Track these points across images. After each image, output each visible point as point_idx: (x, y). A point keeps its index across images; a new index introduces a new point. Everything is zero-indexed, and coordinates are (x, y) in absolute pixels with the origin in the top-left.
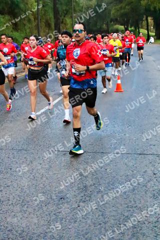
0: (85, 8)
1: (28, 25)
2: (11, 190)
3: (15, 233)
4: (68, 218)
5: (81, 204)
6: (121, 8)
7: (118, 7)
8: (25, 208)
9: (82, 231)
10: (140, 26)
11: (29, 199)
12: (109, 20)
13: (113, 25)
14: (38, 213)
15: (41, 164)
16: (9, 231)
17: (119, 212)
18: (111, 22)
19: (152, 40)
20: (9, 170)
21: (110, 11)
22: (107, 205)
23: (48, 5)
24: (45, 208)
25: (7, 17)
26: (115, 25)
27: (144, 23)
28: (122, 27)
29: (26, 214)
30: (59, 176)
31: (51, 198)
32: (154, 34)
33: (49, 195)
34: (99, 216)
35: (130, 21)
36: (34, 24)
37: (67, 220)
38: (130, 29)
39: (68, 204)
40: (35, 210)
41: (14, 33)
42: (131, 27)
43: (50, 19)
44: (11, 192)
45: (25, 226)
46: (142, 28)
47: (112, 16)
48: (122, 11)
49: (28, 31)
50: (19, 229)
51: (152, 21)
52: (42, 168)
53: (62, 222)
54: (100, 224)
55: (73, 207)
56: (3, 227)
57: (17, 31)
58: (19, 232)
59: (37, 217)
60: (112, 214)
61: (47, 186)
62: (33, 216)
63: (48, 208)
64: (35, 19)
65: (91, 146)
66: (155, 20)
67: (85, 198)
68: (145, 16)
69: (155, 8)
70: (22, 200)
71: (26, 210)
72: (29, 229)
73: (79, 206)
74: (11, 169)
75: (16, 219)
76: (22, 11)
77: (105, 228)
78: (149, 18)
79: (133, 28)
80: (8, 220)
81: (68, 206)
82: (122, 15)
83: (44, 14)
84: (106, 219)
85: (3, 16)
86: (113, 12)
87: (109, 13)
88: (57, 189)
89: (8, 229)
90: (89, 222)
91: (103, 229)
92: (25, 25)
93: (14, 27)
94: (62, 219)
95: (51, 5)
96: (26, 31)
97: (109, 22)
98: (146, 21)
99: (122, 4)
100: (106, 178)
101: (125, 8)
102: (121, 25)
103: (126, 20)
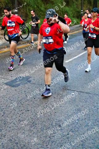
2: (29, 113)
3: (19, 145)
4: (58, 142)
5: (70, 133)
11: (37, 122)
14: (39, 134)
15: (55, 98)
16: (16, 143)
17: (96, 145)
20: (33, 99)
24: (45, 131)
29: (31, 133)
30: (63, 109)
31: (52, 124)
33: (51, 122)
34: (80, 145)
37: (56, 144)
39: (61, 131)
40: (38, 131)
44: (28, 115)
45: (27, 142)
50: (23, 143)
52: (55, 101)
53: (52, 144)
55: (64, 134)
56: (13, 140)
58: (22, 146)
59: (38, 137)
60: (90, 146)
62: (35, 135)
63: (47, 132)
65: (93, 89)
67: (75, 129)
70: (33, 122)
71: (33, 130)
72: (29, 144)
73: (68, 134)
74: (35, 98)
75: (23, 135)
80: (18, 135)
81: (61, 133)
88: (58, 119)
89: (16, 142)
94: (52, 142)
100: (95, 115)
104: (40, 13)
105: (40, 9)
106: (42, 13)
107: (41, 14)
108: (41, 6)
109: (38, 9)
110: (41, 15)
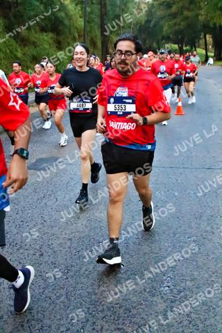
0: (134, 24)
1: (72, 43)
6: (175, 24)
7: (171, 23)
10: (197, 45)
12: (160, 37)
13: (165, 43)
18: (162, 40)
19: (211, 61)
21: (162, 27)
23: (93, 21)
25: (51, 35)
26: (168, 43)
27: (202, 42)
28: (176, 46)
32: (213, 54)
35: (185, 39)
38: (185, 48)
42: (186, 46)
43: (96, 36)
46: (199, 47)
47: (164, 33)
48: (177, 27)
51: (211, 39)
57: (61, 50)
64: (79, 36)
66: (214, 38)
68: (203, 34)
69: (215, 24)
78: (208, 36)
79: (188, 48)
82: (177, 33)
83: (90, 32)
85: (44, 34)
86: (165, 28)
87: (161, 31)
92: (68, 43)
93: (58, 45)
95: (97, 20)
97: (160, 40)
98: (204, 40)
99: (175, 20)
101: (179, 25)
102: (174, 44)
103: (180, 37)
105: (16, 56)
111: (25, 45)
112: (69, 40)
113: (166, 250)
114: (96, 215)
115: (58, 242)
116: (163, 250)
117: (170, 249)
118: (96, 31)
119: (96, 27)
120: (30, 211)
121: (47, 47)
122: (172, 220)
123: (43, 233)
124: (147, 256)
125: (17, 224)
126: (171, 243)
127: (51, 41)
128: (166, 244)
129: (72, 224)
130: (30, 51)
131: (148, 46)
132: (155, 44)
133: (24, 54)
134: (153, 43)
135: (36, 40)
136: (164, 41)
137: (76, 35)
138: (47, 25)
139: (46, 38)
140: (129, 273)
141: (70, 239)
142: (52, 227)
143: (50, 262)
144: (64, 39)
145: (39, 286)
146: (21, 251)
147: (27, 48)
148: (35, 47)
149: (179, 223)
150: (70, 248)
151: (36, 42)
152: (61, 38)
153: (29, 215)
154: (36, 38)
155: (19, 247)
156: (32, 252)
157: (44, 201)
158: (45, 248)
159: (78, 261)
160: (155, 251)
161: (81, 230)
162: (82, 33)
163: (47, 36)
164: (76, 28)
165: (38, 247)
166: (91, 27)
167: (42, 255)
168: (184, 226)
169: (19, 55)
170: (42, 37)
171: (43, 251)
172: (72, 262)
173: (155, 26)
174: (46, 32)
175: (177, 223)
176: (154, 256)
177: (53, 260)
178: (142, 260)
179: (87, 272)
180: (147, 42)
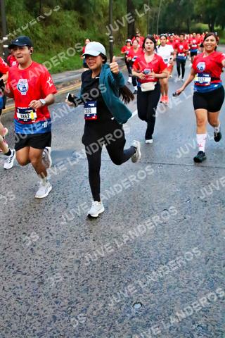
0: (163, 2)
1: (97, 23)
5: (187, 216)
8: (127, 217)
9: (193, 241)
11: (129, 209)
12: (190, 17)
13: (194, 23)
18: (192, 19)
21: (192, 5)
22: (216, 218)
25: (74, 13)
26: (198, 22)
28: (206, 26)
33: (150, 206)
35: (217, 19)
36: (104, 21)
38: (215, 28)
41: (81, 32)
42: (217, 26)
43: (122, 15)
47: (195, 12)
48: (208, 6)
49: (97, 29)
54: (211, 236)
55: (179, 218)
57: (85, 30)
61: (147, 198)
64: (105, 15)
73: (185, 218)
76: (91, 5)
77: (217, 239)
79: (219, 27)
82: (207, 12)
83: (116, 9)
84: (218, 232)
85: (68, 12)
86: (196, 7)
87: (191, 9)
88: (158, 201)
90: (199, 233)
91: (215, 240)
92: (93, 22)
93: (81, 24)
96: (94, 28)
97: (189, 19)
102: (205, 23)
103: (210, 17)
104: (37, 42)
105: (36, 36)
106: (40, 43)
107: (38, 44)
108: (38, 30)
109: (33, 35)
110: (38, 47)
111: (47, 24)
112: (94, 19)
113: (197, 284)
114: (112, 227)
115: (64, 266)
116: (192, 283)
117: (201, 282)
118: (123, 9)
119: (122, 6)
120: (35, 220)
121: (69, 25)
122: (203, 238)
123: (46, 251)
124: (172, 292)
125: (18, 237)
126: (203, 273)
127: (74, 20)
128: (197, 275)
129: (83, 240)
130: (52, 30)
131: (177, 26)
132: (184, 23)
133: (46, 34)
134: (181, 23)
135: (58, 19)
136: (193, 21)
137: (101, 14)
138: (70, 3)
139: (69, 16)
140: (148, 316)
141: (78, 262)
142: (58, 243)
143: (50, 294)
144: (88, 17)
145: (34, 330)
146: (19, 276)
147: (49, 27)
148: (58, 26)
149: (212, 243)
150: (76, 274)
151: (58, 21)
152: (85, 17)
153: (34, 225)
154: (58, 17)
155: (16, 269)
156: (30, 278)
157: (53, 206)
158: (47, 272)
159: (85, 295)
160: (183, 284)
161: (93, 248)
162: (108, 11)
163: (70, 14)
164: (102, 6)
165: (38, 271)
166: (117, 4)
167: (42, 283)
168: (218, 249)
169: (41, 34)
170: (65, 15)
171: (44, 278)
172: (78, 295)
173: (185, 4)
174: (69, 10)
175: (209, 243)
176: (181, 291)
177: (55, 292)
178: (165, 297)
179: (95, 313)
180: (177, 22)
